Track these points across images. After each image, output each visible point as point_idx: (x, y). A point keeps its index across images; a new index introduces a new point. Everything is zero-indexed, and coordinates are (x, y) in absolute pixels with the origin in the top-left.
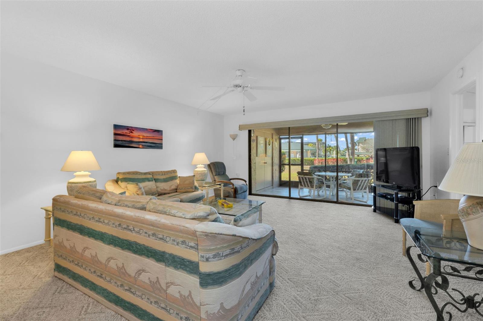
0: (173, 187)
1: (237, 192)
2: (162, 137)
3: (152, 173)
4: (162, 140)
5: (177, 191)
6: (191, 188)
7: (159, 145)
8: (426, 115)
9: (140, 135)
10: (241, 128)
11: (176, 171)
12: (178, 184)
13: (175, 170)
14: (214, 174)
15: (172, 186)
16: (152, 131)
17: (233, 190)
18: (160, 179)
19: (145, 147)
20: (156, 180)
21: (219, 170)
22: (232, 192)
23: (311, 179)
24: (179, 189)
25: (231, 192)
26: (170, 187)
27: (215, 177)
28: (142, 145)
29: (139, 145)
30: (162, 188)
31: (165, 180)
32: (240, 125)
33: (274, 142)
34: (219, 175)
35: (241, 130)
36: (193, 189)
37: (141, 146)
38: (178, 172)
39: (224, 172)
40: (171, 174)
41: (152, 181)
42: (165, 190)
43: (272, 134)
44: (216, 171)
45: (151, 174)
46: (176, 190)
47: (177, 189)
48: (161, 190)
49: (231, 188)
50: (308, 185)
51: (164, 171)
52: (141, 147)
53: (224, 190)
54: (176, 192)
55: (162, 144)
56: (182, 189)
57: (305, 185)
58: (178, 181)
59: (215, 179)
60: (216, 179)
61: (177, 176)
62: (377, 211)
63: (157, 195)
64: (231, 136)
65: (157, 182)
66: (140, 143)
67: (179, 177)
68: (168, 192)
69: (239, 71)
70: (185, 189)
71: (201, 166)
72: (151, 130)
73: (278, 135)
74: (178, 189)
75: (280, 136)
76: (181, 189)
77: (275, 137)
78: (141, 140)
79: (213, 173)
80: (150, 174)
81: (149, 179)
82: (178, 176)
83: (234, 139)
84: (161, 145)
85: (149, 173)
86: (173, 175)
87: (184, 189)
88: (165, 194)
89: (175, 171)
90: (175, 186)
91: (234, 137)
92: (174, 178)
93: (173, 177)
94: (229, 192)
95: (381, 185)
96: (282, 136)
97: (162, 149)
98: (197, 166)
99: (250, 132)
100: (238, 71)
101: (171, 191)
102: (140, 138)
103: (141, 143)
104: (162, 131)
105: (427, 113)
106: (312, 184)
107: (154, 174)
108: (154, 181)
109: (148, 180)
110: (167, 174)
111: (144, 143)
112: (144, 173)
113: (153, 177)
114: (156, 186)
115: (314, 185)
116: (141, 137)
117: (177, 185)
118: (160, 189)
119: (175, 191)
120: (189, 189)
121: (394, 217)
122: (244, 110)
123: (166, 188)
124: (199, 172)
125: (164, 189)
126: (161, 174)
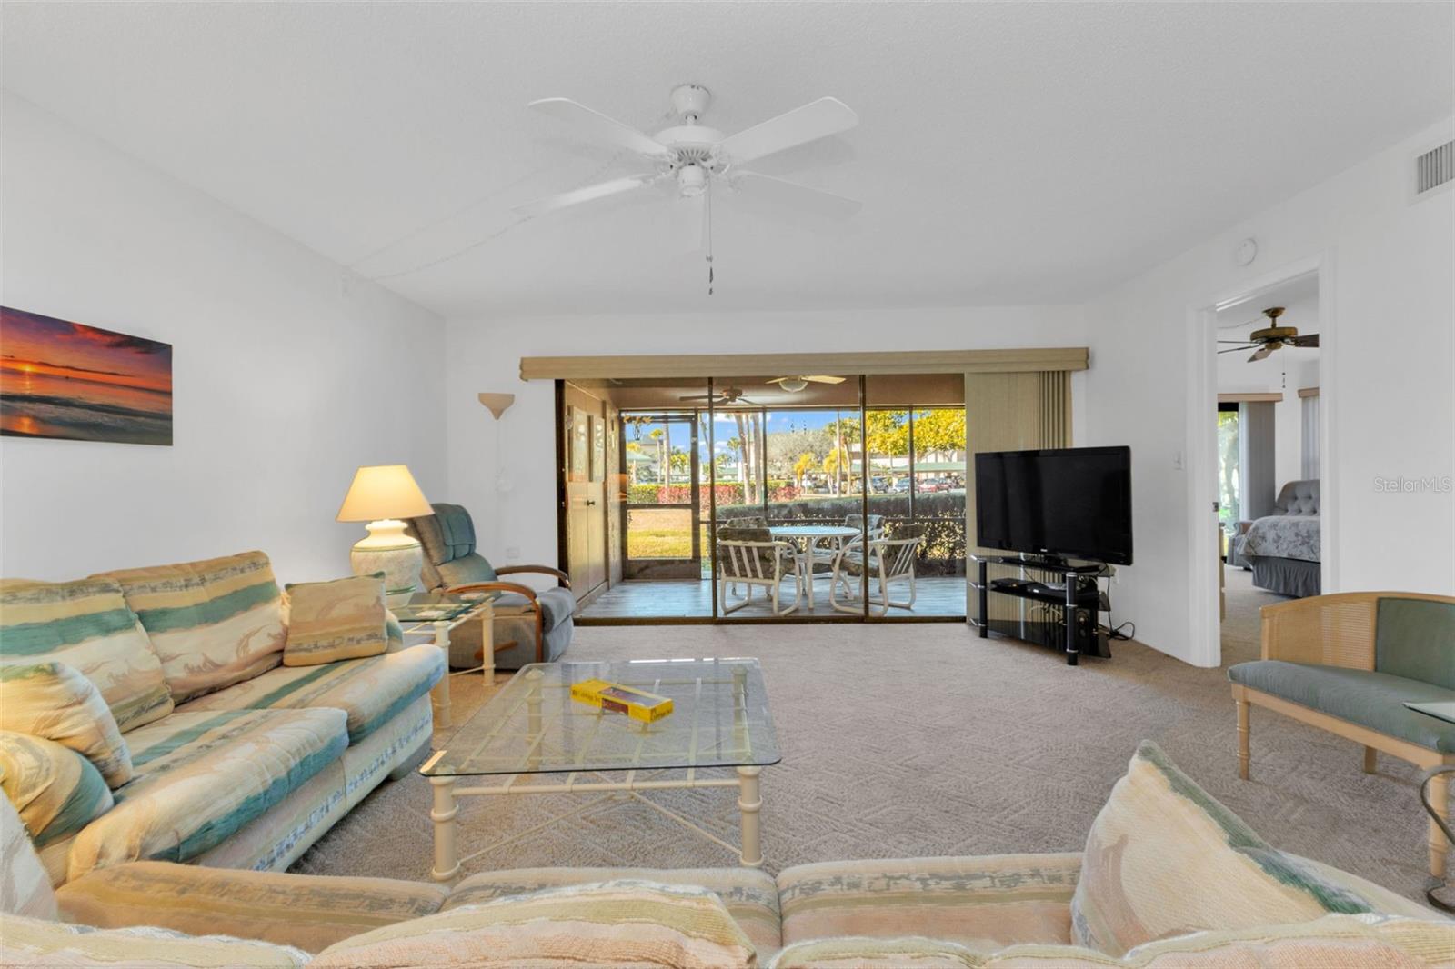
0: (261, 644)
1: (547, 624)
2: (170, 382)
3: (123, 582)
4: (169, 394)
5: (286, 661)
6: (370, 637)
7: (149, 420)
8: (1085, 366)
9: (18, 357)
10: (529, 369)
11: (264, 560)
12: (287, 622)
13: (258, 554)
14: (436, 559)
15: (248, 636)
16: (108, 339)
17: (533, 618)
18: (179, 610)
19: (49, 429)
20: (152, 621)
21: (453, 541)
22: (529, 624)
23: (769, 551)
24: (298, 649)
25: (525, 627)
26: (243, 643)
27: (441, 569)
28: (35, 418)
29: (19, 414)
30: (197, 661)
31: (211, 614)
32: (523, 360)
33: (610, 432)
34: (454, 558)
35: (527, 380)
36: (384, 640)
37: (26, 422)
38: (271, 561)
39: (470, 545)
40: (241, 576)
41: (129, 626)
42: (217, 666)
43: (604, 403)
44: (445, 544)
45: (116, 586)
46: (278, 659)
47: (281, 651)
48: (191, 670)
49: (523, 609)
50: (754, 571)
51: (193, 565)
52: (26, 430)
53: (495, 623)
54: (281, 664)
55: (169, 418)
56: (316, 646)
57: (745, 570)
58: (280, 610)
59: (441, 578)
60: (446, 580)
61: (273, 582)
62: (989, 632)
63: (170, 705)
64: (484, 398)
65: (163, 630)
66: (18, 405)
67: (288, 587)
68: (236, 674)
69: (695, 90)
70: (332, 646)
71: (387, 524)
72: (97, 337)
73: (617, 407)
74: (286, 649)
75: (621, 411)
76: (308, 650)
77: (611, 414)
78: (28, 388)
79: (432, 552)
80: (106, 589)
81: (106, 618)
82: (281, 584)
83: (498, 413)
84: (165, 423)
85: (99, 584)
86: (251, 578)
87: (325, 648)
88: (212, 691)
89: (255, 561)
90: (269, 635)
91: (498, 405)
92: (259, 595)
93: (254, 587)
94: (516, 629)
95: (1003, 558)
96: (628, 411)
97: (170, 443)
98: (368, 527)
99: (560, 385)
100: (689, 88)
101: (249, 669)
102: (21, 374)
103: (26, 404)
104: (170, 346)
105: (1084, 358)
106: (771, 566)
107: (136, 584)
108: (140, 626)
109: (103, 625)
110: (216, 578)
111: (50, 407)
112: (64, 586)
113: (127, 603)
114: (156, 653)
115: (774, 570)
116: (28, 368)
117: (277, 630)
118: (186, 666)
119: (275, 660)
120: (359, 642)
121: (1068, 650)
122: (711, 270)
123: (217, 657)
124: (384, 554)
125: (207, 660)
126: (183, 583)
